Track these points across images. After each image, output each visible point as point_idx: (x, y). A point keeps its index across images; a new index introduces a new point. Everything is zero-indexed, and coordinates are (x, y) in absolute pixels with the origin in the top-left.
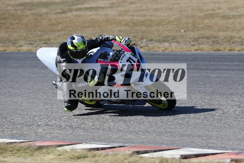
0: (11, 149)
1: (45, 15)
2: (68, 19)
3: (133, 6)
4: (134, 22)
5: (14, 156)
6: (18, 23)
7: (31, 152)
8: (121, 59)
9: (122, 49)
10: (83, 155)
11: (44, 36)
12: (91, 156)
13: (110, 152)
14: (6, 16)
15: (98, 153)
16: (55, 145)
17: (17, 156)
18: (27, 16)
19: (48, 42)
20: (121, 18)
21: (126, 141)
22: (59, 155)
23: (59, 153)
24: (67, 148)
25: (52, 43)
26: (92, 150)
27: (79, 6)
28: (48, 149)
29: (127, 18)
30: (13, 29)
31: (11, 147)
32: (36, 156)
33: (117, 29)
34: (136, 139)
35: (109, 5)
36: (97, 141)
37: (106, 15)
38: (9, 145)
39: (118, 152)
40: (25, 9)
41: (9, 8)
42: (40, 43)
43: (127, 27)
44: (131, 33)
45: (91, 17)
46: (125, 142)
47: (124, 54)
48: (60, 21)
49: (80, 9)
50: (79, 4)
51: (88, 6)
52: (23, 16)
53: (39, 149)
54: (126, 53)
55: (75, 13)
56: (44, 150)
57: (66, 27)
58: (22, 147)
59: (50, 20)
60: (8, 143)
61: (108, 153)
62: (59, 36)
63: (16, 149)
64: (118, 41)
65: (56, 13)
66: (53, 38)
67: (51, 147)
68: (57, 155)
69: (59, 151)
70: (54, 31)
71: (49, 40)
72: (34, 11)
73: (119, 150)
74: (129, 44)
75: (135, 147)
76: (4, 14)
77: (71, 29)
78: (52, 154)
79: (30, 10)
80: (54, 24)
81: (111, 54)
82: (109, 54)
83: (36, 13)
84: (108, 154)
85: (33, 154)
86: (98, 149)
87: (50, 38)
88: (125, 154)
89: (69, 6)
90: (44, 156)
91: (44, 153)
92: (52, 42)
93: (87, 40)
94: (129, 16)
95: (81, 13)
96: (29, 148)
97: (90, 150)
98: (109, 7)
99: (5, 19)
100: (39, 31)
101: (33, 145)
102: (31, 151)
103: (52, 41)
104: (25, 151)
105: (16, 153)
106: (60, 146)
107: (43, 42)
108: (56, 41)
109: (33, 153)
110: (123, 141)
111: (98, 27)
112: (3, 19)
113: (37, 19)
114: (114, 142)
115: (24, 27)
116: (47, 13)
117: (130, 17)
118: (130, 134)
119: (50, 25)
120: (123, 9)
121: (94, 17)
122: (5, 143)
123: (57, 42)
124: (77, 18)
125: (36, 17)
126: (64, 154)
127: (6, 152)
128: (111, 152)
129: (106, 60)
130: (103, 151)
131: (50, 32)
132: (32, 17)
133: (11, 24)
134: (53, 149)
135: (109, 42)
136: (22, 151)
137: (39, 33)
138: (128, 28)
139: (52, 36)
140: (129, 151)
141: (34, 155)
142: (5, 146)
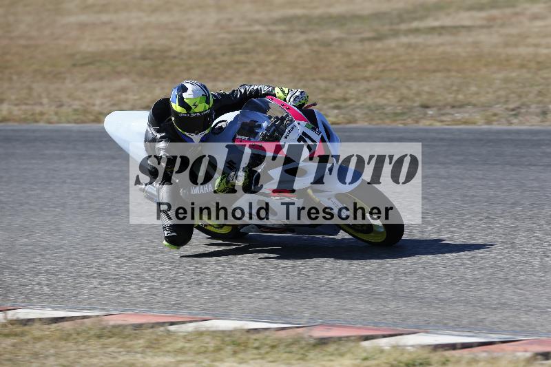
0: (256, 344)
1: (336, 43)
2: (390, 54)
3: (539, 23)
4: (540, 59)
5: (262, 358)
6: (275, 62)
7: (302, 351)
8: (284, 136)
9: (287, 116)
10: (420, 359)
11: (333, 91)
12: (437, 363)
13: (481, 353)
14: (249, 45)
15: (453, 356)
16: (354, 336)
17: (270, 359)
18: (297, 46)
19: (343, 104)
20: (511, 51)
21: (518, 329)
22: (365, 359)
23: (364, 355)
24: (383, 342)
25: (353, 107)
26: (441, 349)
27: (415, 24)
28: (339, 344)
29: (523, 50)
30: (264, 74)
31: (256, 340)
32: (313, 361)
33: (500, 76)
34: (542, 326)
35: (484, 23)
36: (453, 328)
37: (476, 44)
38: (253, 334)
39: (500, 354)
40: (292, 31)
41: (257, 27)
42: (325, 107)
43: (524, 70)
44: (532, 86)
45: (441, 49)
46: (515, 333)
47: (292, 126)
48: (371, 57)
49: (417, 31)
50: (415, 19)
51: (436, 24)
52: (287, 45)
53: (319, 344)
54: (296, 122)
55: (404, 40)
56: (331, 348)
57: (382, 71)
58: (280, 340)
59: (349, 55)
60: (249, 331)
61: (477, 356)
62: (369, 91)
63: (267, 344)
64: (279, 98)
65: (362, 40)
66: (353, 96)
67: (347, 341)
68: (361, 357)
69: (365, 350)
70: (356, 80)
71: (345, 100)
72: (313, 36)
73: (503, 350)
74: (304, 104)
75: (540, 343)
76: (244, 41)
77: (396, 74)
78: (349, 355)
79: (303, 32)
80: (356, 65)
81: (265, 125)
82: (260, 126)
83: (316, 40)
84: (477, 359)
85: (307, 356)
86: (453, 347)
87: (348, 96)
88: (515, 358)
89: (392, 24)
90: (331, 360)
91: (332, 355)
92: (352, 105)
93: (214, 95)
94: (528, 46)
95: (419, 39)
96: (295, 341)
97: (437, 347)
98: (482, 27)
99: (247, 52)
100: (323, 79)
101: (306, 335)
102: (302, 348)
103: (352, 102)
104: (288, 350)
105: (267, 353)
106: (367, 338)
107: (332, 104)
108: (362, 102)
109: (307, 354)
110: (512, 329)
111: (458, 71)
112: (241, 53)
113: (318, 52)
114: (491, 331)
115: (288, 69)
116: (340, 40)
117: (531, 50)
118: (529, 313)
119: (348, 67)
120: (514, 31)
121: (448, 49)
122: (243, 330)
123: (363, 105)
124: (410, 51)
125: (316, 48)
126: (375, 357)
127: (244, 351)
128: (484, 354)
129: (254, 138)
130: (465, 352)
131: (347, 83)
132: (306, 48)
133: (260, 64)
134: (352, 344)
135: (259, 100)
136: (282, 348)
137: (322, 84)
138: (525, 74)
139: (352, 92)
140: (526, 351)
141: (307, 358)
142: (244, 338)
